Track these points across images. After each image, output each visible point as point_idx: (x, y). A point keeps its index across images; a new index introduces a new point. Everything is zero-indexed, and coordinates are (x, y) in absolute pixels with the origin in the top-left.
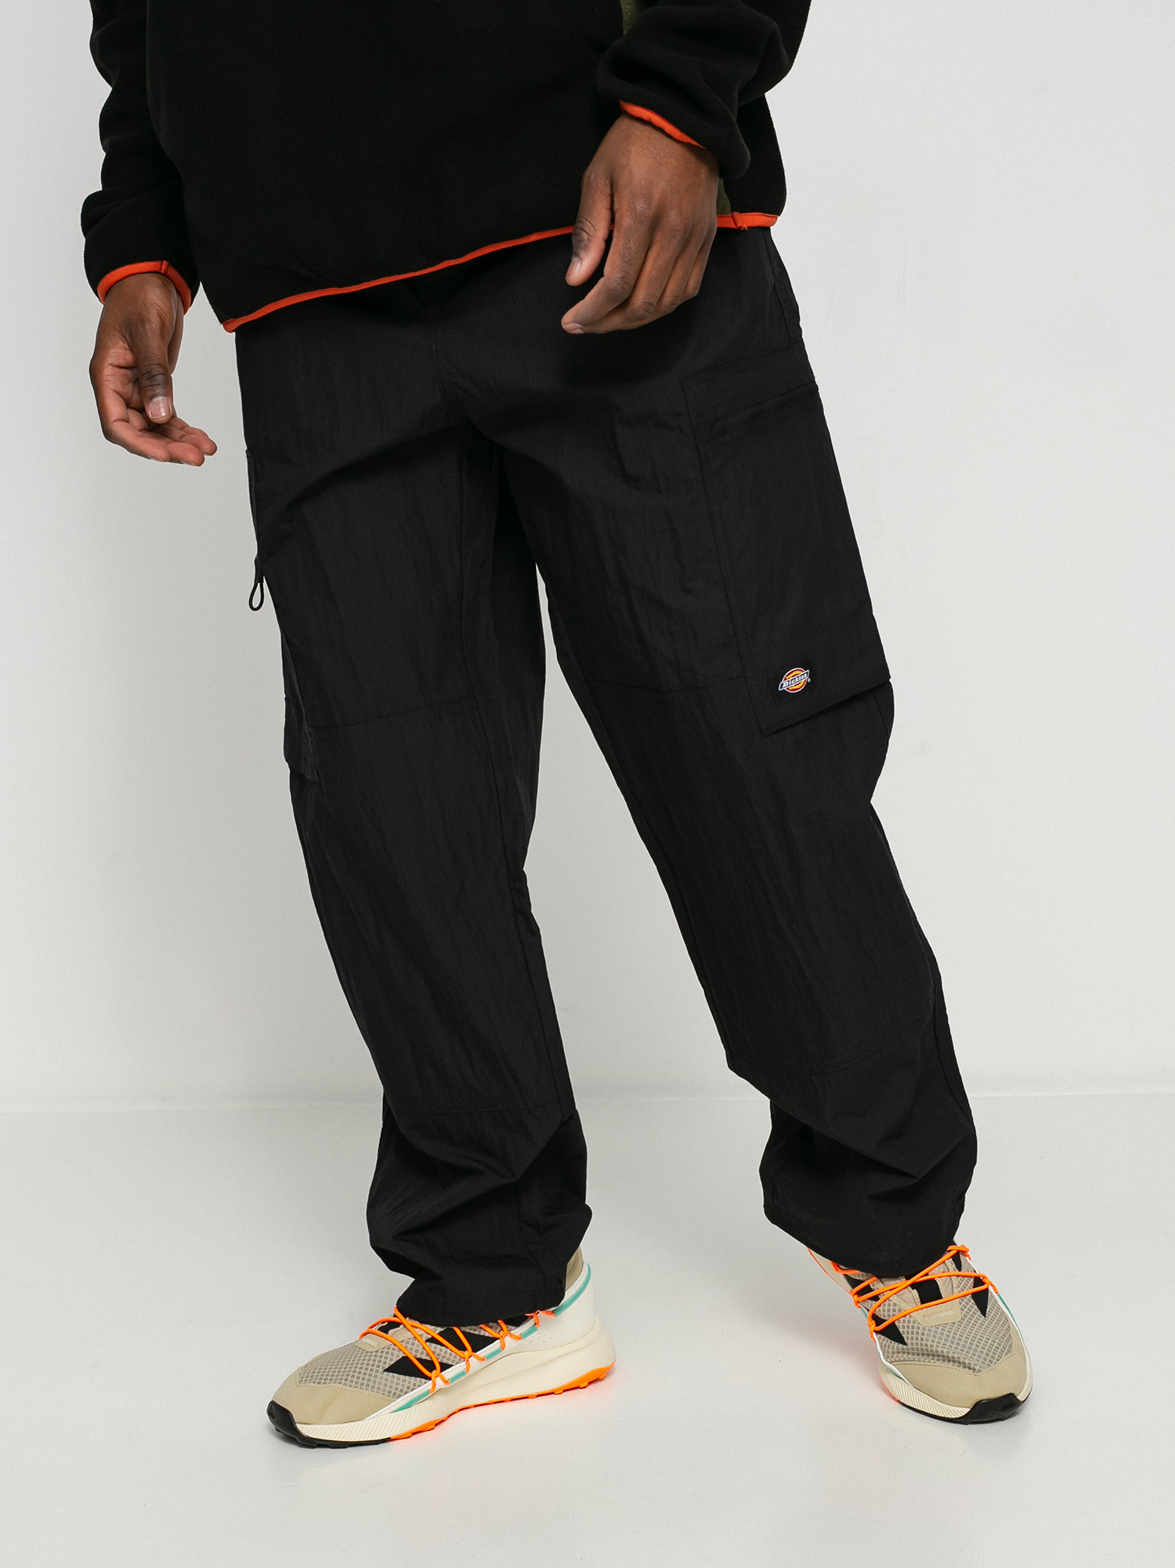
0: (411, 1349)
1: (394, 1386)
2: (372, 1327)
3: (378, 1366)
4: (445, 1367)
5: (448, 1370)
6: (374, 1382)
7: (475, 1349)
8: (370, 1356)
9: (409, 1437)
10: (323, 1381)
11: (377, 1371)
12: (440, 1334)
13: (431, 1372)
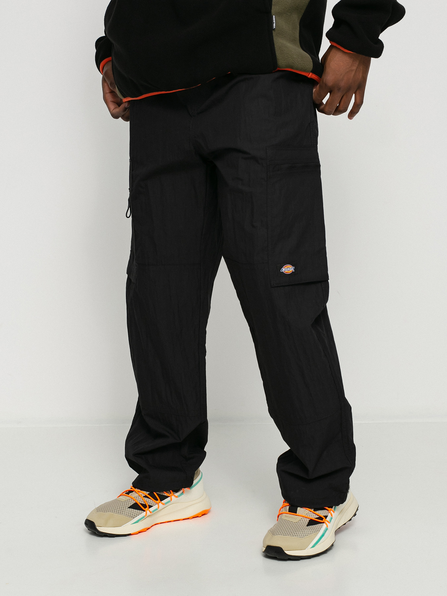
0: (138, 500)
1: (132, 513)
2: (123, 493)
3: (126, 506)
4: (150, 507)
5: (151, 508)
6: (125, 512)
7: (161, 500)
8: (123, 503)
9: (137, 534)
10: (106, 511)
11: (126, 508)
12: (148, 494)
13: (145, 508)
